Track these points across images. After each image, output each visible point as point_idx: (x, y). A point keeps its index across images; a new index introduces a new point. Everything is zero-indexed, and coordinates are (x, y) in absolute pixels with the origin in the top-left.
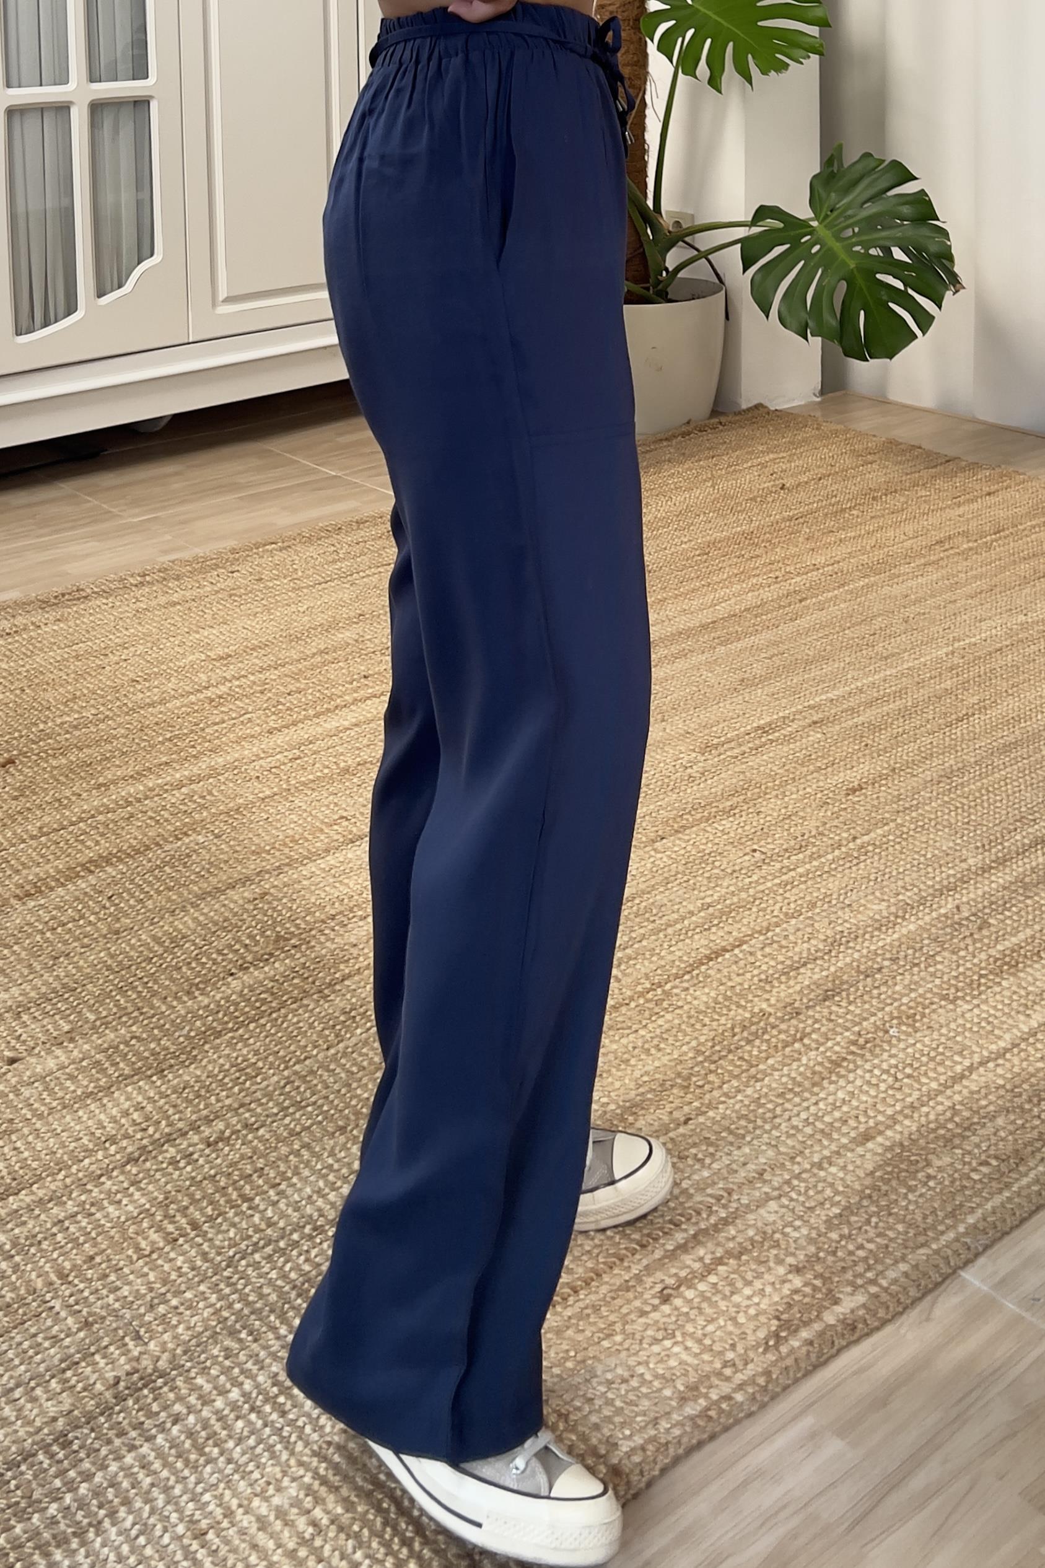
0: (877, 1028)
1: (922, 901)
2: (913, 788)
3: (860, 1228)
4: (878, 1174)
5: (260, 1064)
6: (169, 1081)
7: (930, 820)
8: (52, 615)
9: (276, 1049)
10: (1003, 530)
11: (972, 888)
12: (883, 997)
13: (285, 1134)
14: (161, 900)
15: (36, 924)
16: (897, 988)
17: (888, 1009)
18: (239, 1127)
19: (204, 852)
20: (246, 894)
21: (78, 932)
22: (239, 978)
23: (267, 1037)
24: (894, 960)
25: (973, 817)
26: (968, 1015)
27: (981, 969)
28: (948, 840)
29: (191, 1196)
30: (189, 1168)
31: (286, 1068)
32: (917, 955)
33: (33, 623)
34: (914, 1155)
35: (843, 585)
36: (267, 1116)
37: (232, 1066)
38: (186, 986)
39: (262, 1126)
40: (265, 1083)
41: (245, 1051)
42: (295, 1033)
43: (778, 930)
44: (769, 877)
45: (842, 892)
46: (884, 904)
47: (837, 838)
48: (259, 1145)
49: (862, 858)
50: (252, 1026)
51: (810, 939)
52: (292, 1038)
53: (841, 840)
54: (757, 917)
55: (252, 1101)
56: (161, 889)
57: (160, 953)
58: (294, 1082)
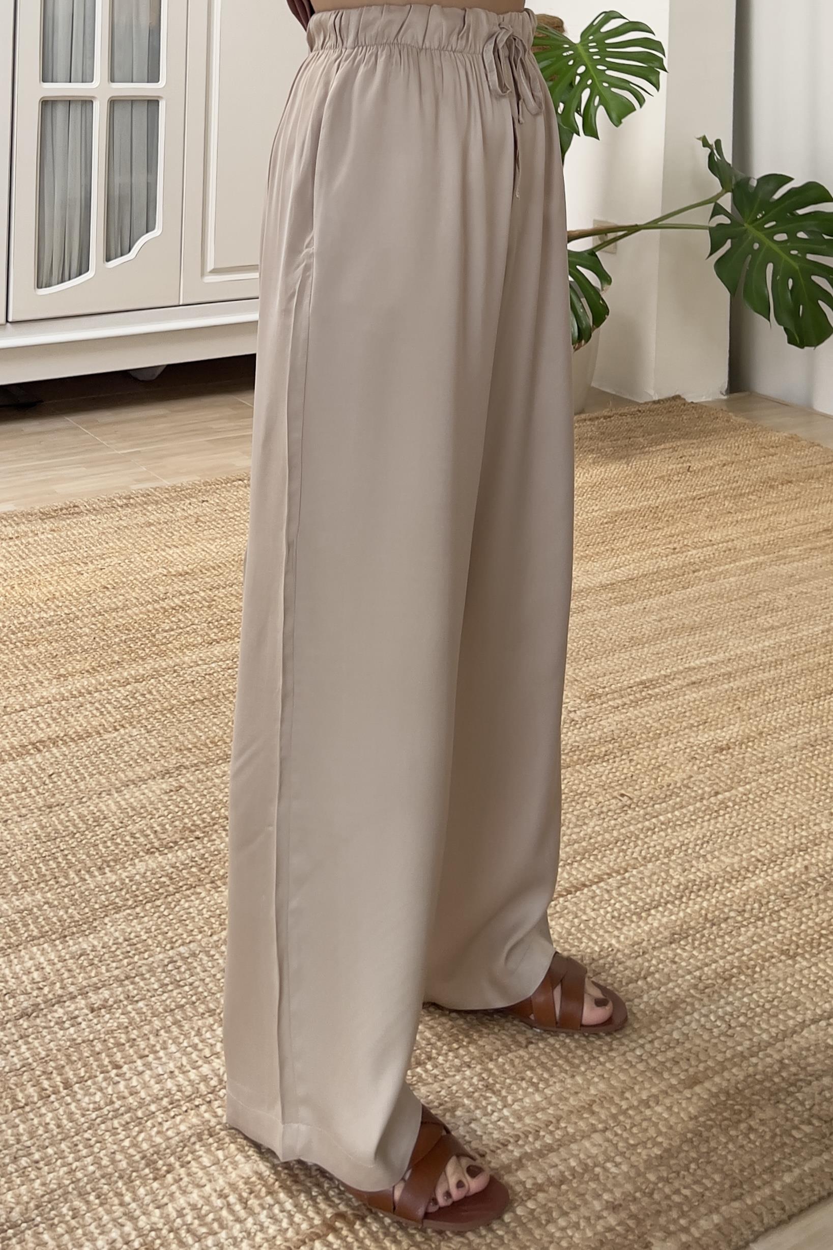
0: (717, 974)
1: (773, 859)
2: (778, 751)
5: (150, 942)
7: (790, 783)
9: (166, 929)
12: (726, 946)
13: (161, 1010)
14: (92, 783)
16: (741, 939)
17: (729, 958)
18: (122, 997)
20: (164, 786)
22: (145, 861)
23: (159, 917)
24: (741, 912)
28: (805, 804)
29: (68, 1056)
30: (72, 1030)
31: (172, 948)
32: (763, 909)
35: (735, 561)
36: (148, 991)
37: (126, 940)
39: (141, 1000)
40: (151, 959)
41: (138, 928)
42: (184, 918)
43: (635, 872)
44: (632, 822)
45: (699, 842)
46: (737, 859)
47: (700, 792)
48: (136, 1016)
49: (722, 812)
50: (148, 906)
51: (663, 883)
52: (180, 921)
53: (703, 794)
54: (617, 857)
55: (137, 975)
56: (94, 772)
57: (82, 829)
58: (176, 962)
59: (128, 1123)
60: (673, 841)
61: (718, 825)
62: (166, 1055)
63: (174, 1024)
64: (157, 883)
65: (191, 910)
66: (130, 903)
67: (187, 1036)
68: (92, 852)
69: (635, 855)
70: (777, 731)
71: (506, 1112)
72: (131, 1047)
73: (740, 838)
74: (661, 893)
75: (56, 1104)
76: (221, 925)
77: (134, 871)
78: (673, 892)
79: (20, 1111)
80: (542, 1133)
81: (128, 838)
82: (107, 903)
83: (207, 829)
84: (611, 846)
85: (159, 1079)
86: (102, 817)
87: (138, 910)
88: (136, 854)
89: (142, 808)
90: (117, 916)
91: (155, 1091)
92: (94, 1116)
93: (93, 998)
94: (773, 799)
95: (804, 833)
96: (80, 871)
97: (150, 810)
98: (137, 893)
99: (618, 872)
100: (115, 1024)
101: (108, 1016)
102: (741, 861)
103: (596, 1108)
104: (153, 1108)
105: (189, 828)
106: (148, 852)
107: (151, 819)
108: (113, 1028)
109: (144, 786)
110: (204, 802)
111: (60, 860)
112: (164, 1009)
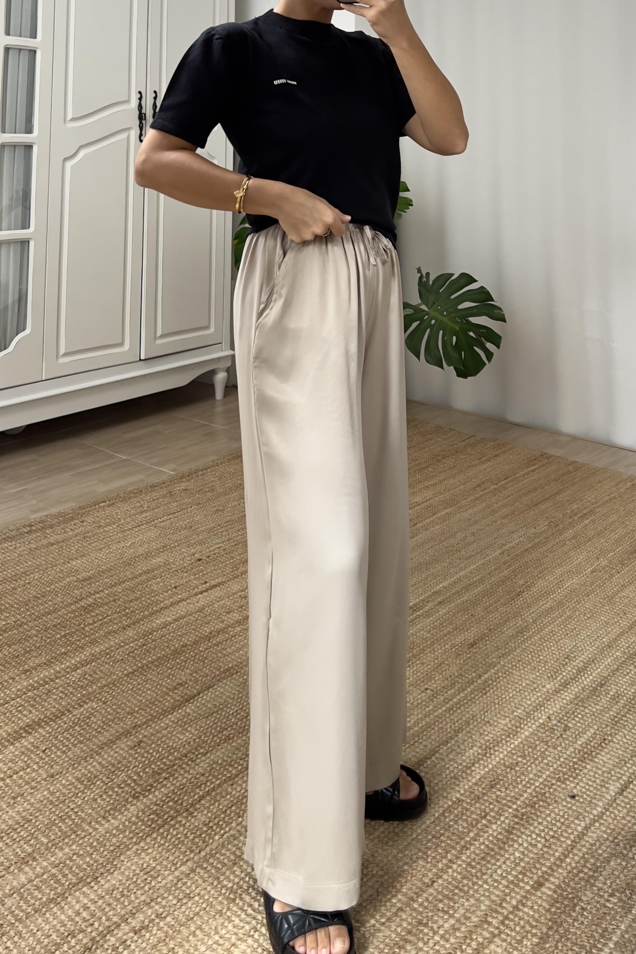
1: (528, 715)
5: (159, 868)
9: (167, 855)
14: (77, 751)
19: (98, 714)
21: (27, 777)
23: (159, 847)
31: (176, 869)
32: (535, 752)
36: (170, 906)
37: (141, 870)
38: (102, 813)
39: (167, 915)
40: (164, 882)
41: (147, 858)
42: (176, 843)
43: (453, 742)
44: (439, 706)
45: (482, 713)
46: (508, 719)
47: (470, 677)
48: (169, 929)
49: (488, 689)
50: (148, 840)
51: (472, 746)
52: (175, 846)
53: (473, 678)
55: (158, 897)
56: (76, 742)
57: (82, 789)
58: (182, 879)
60: (467, 716)
61: (489, 699)
63: (197, 928)
65: (179, 836)
66: (134, 840)
67: (209, 935)
68: (95, 806)
69: (449, 730)
71: (437, 938)
73: (504, 705)
74: (474, 754)
76: (204, 842)
77: (130, 815)
78: (480, 751)
80: (464, 947)
81: (116, 789)
82: (118, 844)
83: (169, 770)
84: (432, 727)
86: (93, 776)
87: (142, 844)
88: (127, 801)
89: (119, 763)
90: (128, 853)
93: (133, 923)
94: (513, 674)
95: (539, 694)
96: (91, 823)
97: (125, 764)
98: (137, 831)
99: (443, 744)
100: (156, 940)
101: (148, 935)
102: (511, 720)
103: (490, 919)
105: (156, 772)
106: (135, 797)
107: (128, 771)
108: (155, 943)
109: (115, 746)
110: (160, 750)
111: (73, 817)
112: (186, 919)
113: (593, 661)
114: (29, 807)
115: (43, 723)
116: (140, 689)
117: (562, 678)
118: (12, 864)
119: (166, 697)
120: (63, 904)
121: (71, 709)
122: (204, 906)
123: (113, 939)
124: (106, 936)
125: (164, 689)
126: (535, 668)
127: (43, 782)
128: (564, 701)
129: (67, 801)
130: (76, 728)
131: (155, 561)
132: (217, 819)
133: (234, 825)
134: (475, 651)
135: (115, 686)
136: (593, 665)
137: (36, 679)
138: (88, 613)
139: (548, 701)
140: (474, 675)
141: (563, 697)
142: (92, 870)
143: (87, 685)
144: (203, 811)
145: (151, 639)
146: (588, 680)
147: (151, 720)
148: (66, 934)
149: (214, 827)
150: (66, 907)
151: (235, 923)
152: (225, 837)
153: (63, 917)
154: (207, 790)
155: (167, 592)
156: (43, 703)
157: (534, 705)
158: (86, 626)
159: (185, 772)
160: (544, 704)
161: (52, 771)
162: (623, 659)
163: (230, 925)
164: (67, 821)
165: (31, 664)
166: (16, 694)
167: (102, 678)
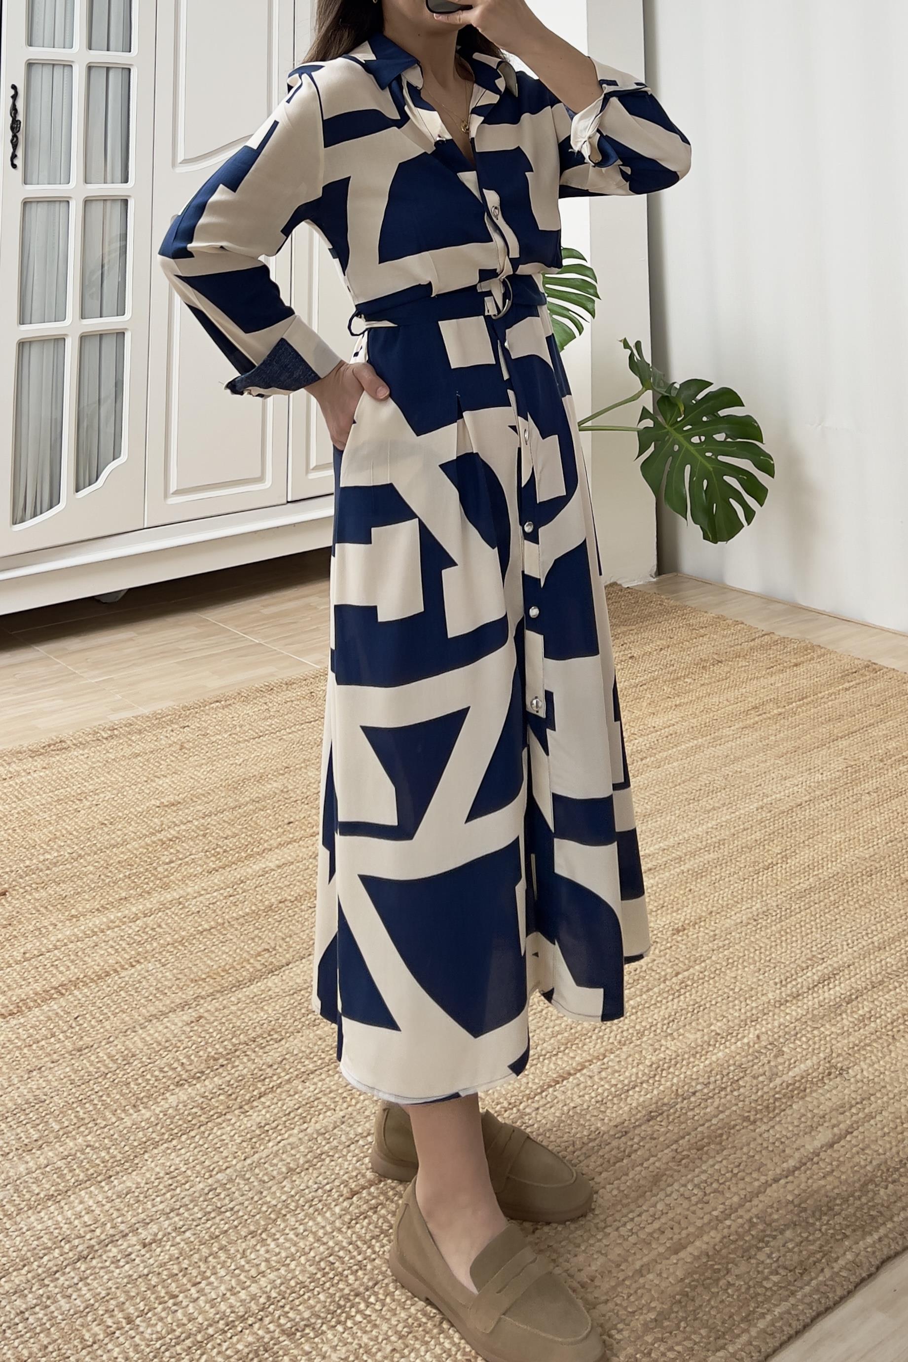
1: (730, 1031)
2: (726, 929)
3: (671, 1333)
4: (687, 1281)
5: (189, 1172)
6: (115, 1186)
8: (39, 762)
9: (203, 1159)
10: (806, 697)
11: (770, 1019)
13: (206, 1237)
14: (116, 1021)
15: (16, 1041)
18: (169, 1230)
19: (151, 979)
20: (184, 1018)
21: (49, 1049)
22: (176, 1094)
23: (195, 1148)
25: (773, 955)
26: (766, 1135)
27: (777, 1093)
30: (127, 1267)
31: (211, 1176)
33: (24, 770)
34: (716, 1263)
36: (193, 1220)
37: (166, 1174)
38: (133, 1100)
39: (189, 1229)
40: (192, 1189)
41: (177, 1160)
42: (218, 1145)
43: (613, 1056)
45: (666, 1022)
46: (699, 1034)
47: (663, 973)
48: (185, 1246)
49: (683, 991)
50: (184, 1138)
51: (638, 1064)
52: (215, 1149)
53: (666, 975)
54: (596, 1044)
55: (181, 1207)
56: (117, 1011)
57: (113, 1069)
58: (216, 1189)
59: (190, 1348)
61: (681, 1004)
62: (217, 1279)
63: (220, 1249)
64: (189, 1114)
65: (224, 1137)
66: (166, 1136)
67: (234, 1259)
68: (125, 1091)
69: (614, 1041)
70: (725, 909)
72: (184, 1276)
73: (700, 1014)
74: (637, 1074)
75: (122, 1340)
76: (253, 1148)
77: (167, 1106)
79: (90, 1349)
81: (157, 1073)
82: (144, 1139)
83: (229, 1056)
84: (589, 1034)
85: (212, 1303)
86: (130, 1055)
87: (174, 1142)
88: (167, 1089)
89: (166, 1041)
90: (156, 1151)
91: (211, 1315)
92: (158, 1345)
93: (144, 1234)
95: (754, 1005)
96: (116, 1111)
97: (174, 1042)
98: (172, 1126)
99: (598, 1058)
100: (167, 1257)
101: (159, 1250)
102: (704, 1035)
104: (211, 1331)
105: (213, 1057)
106: (178, 1084)
107: (177, 1051)
108: (165, 1260)
109: (166, 1019)
110: (223, 1030)
111: (96, 1102)
112: (210, 1236)
113: (849, 966)
114: (44, 1084)
115: (81, 984)
116: (213, 952)
117: (794, 986)
118: (12, 1150)
119: (245, 964)
120: (62, 1203)
121: (119, 969)
122: (236, 1223)
123: (115, 1250)
124: (107, 1245)
125: (244, 955)
126: (760, 970)
127: (66, 1055)
128: (788, 1017)
129: (92, 1082)
130: (122, 992)
131: (269, 786)
132: (276, 1122)
133: (295, 1131)
134: (680, 939)
135: (183, 945)
136: (846, 971)
137: (83, 928)
138: (166, 849)
139: (765, 1014)
140: (669, 970)
141: (788, 1011)
142: (106, 1166)
143: (146, 941)
144: (260, 1111)
145: (242, 888)
146: (832, 992)
147: (218, 992)
148: (60, 1238)
149: (270, 1132)
150: (66, 1208)
151: (270, 1248)
152: (281, 1144)
153: (60, 1218)
154: (271, 1086)
155: (277, 829)
156: (86, 959)
157: (743, 1017)
158: (160, 866)
159: (249, 1060)
160: (758, 1018)
161: (81, 1043)
162: (894, 968)
163: (263, 1249)
164: (87, 1105)
165: (80, 909)
166: (55, 945)
167: (166, 933)
